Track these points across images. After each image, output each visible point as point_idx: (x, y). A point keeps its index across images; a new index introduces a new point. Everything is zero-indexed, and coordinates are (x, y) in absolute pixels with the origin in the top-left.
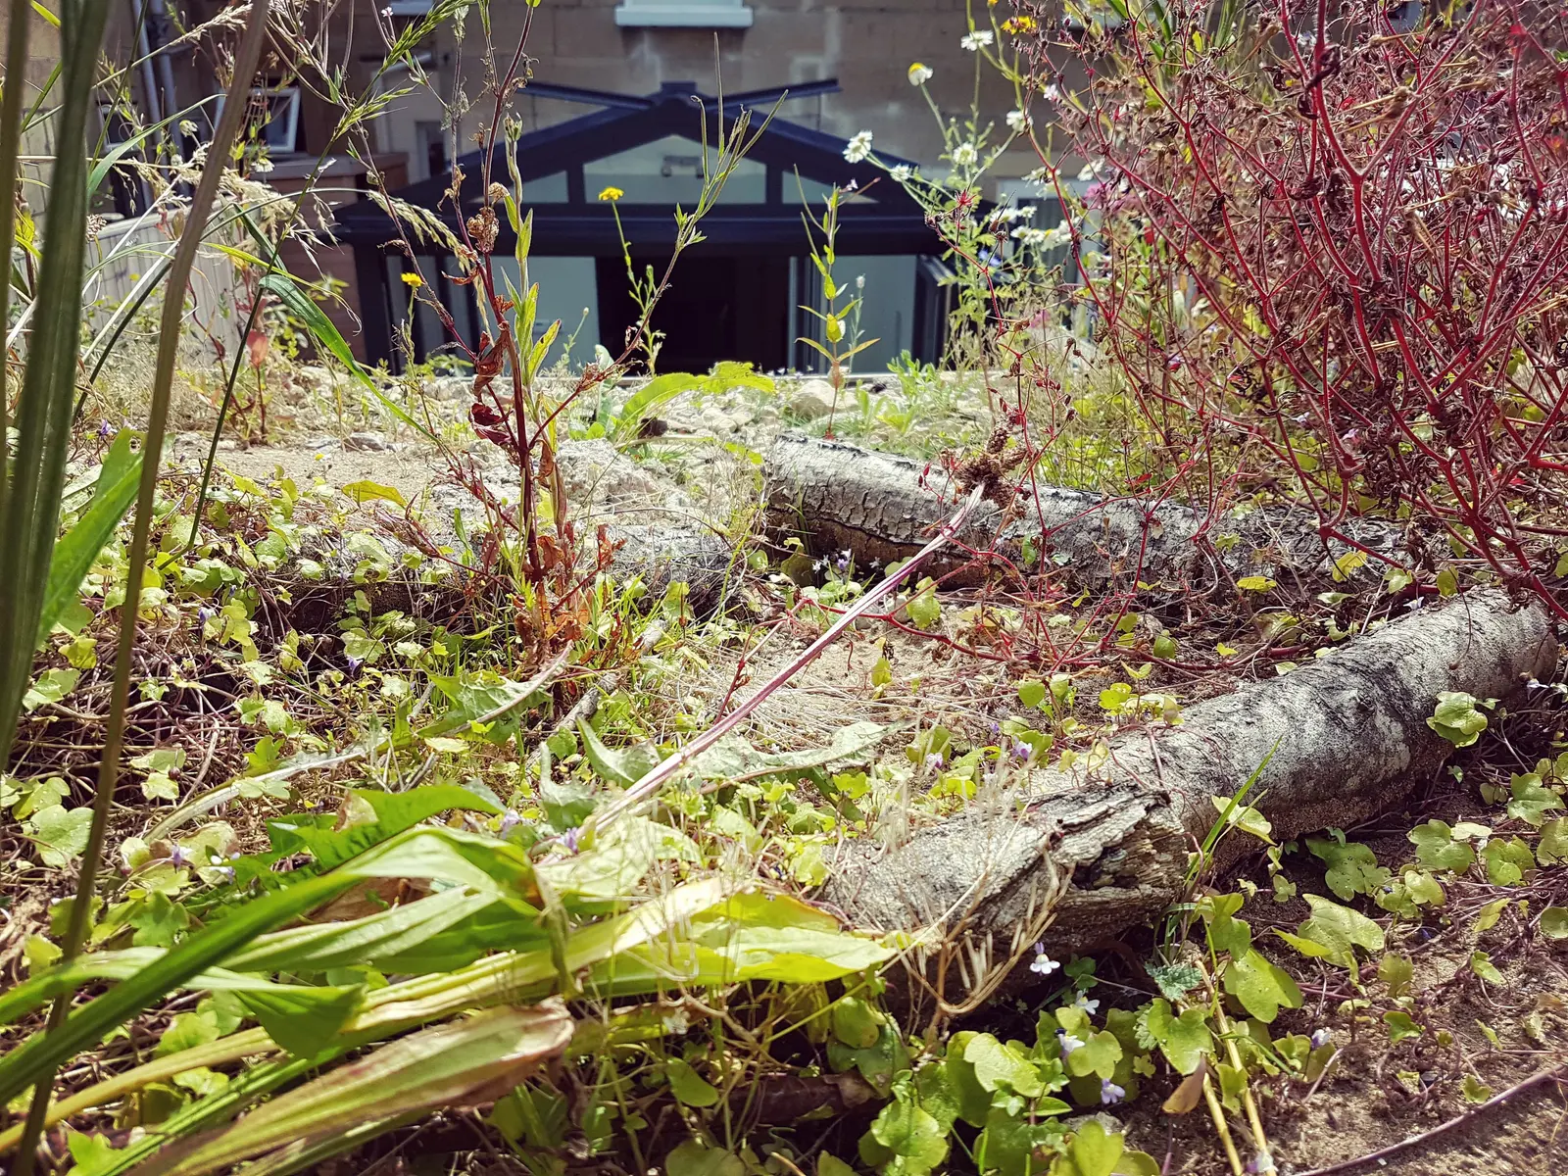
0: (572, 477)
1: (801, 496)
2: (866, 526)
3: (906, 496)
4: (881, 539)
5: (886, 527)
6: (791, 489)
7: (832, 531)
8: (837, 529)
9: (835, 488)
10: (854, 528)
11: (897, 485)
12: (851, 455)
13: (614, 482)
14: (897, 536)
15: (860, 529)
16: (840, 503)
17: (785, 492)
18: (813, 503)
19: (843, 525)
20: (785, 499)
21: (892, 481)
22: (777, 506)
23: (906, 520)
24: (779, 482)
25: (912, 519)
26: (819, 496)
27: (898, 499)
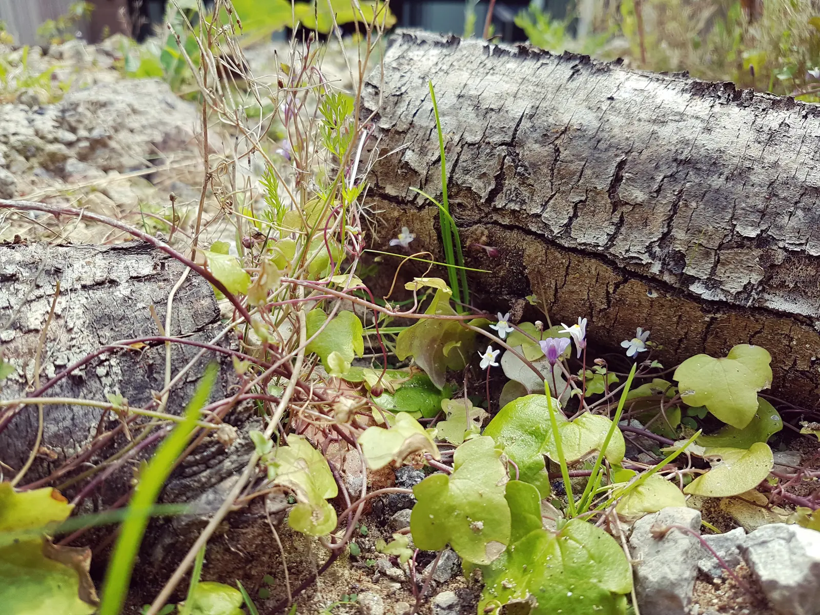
0: (90, 130)
1: (446, 167)
2: (619, 249)
3: (741, 174)
4: (664, 287)
5: (680, 259)
6: (423, 152)
7: (519, 255)
8: (533, 250)
9: (533, 150)
10: (585, 253)
11: (710, 143)
12: (565, 70)
13: (158, 138)
14: (712, 283)
15: (600, 257)
16: (543, 186)
17: (409, 156)
18: (477, 185)
19: (552, 243)
20: (410, 173)
21: (691, 131)
22: (390, 190)
23: (743, 243)
24: (394, 134)
25: (762, 241)
26: (491, 167)
27: (717, 182)
